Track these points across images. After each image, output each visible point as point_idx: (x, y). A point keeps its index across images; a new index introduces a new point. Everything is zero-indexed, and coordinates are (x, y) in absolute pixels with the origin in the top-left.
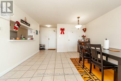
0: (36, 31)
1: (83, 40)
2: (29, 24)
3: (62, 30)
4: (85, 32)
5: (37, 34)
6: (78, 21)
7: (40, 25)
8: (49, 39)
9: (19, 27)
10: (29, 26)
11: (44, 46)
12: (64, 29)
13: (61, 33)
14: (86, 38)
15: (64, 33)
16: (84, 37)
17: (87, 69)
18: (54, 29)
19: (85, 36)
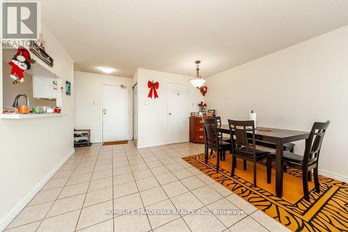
0: (67, 82)
1: (201, 113)
2: (51, 60)
3: (153, 86)
4: (204, 95)
5: (68, 93)
6: (198, 69)
7: (75, 64)
8: (104, 111)
9: (29, 67)
10: (51, 64)
11: (87, 133)
12: (157, 84)
13: (150, 95)
14: (207, 109)
15: (156, 96)
16: (202, 105)
17: (225, 172)
18: (123, 81)
19: (205, 105)
